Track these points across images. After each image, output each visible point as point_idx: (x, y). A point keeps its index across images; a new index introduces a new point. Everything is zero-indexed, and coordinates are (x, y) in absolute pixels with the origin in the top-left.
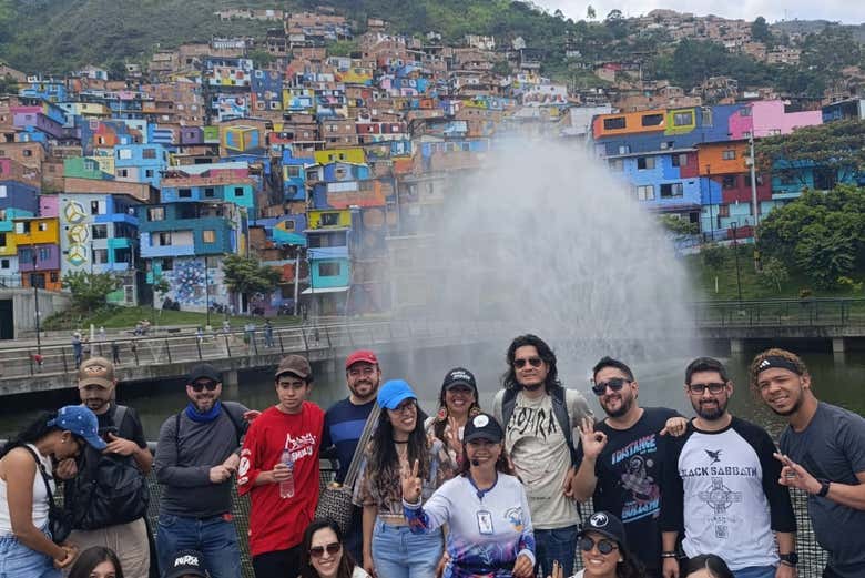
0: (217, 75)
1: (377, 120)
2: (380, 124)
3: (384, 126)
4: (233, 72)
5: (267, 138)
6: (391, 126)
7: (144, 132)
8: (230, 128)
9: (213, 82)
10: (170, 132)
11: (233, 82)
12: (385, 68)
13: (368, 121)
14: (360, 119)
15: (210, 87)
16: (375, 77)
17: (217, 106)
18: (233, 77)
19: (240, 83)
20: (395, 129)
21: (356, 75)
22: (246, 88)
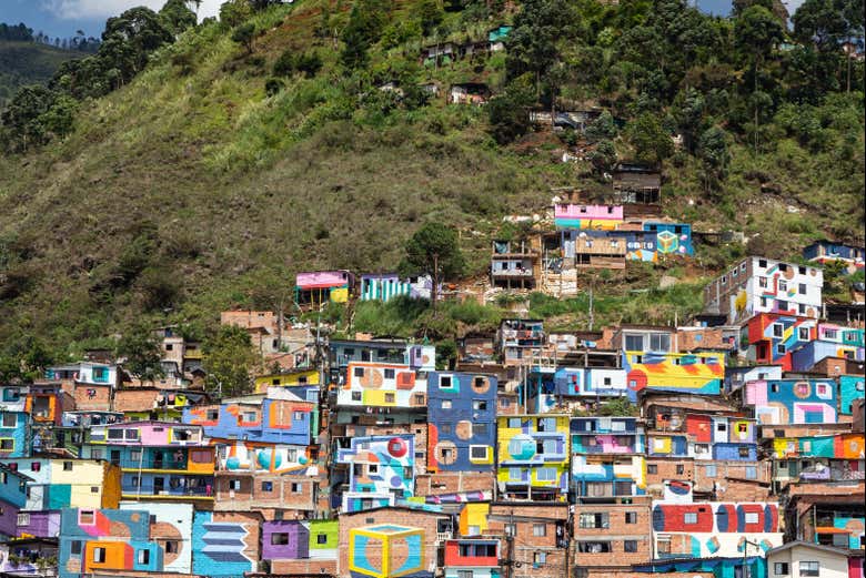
0: (355, 382)
1: (711, 496)
2: (715, 506)
3: (722, 512)
4: (389, 374)
5: (441, 552)
6: (742, 511)
7: (185, 530)
8: (365, 530)
9: (344, 398)
10: (239, 529)
11: (390, 396)
12: (763, 347)
13: (686, 500)
14: (667, 492)
15: (338, 410)
16: (731, 371)
17: (348, 459)
18: (390, 385)
19: (404, 400)
20: (752, 518)
21: (681, 371)
22: (418, 415)
